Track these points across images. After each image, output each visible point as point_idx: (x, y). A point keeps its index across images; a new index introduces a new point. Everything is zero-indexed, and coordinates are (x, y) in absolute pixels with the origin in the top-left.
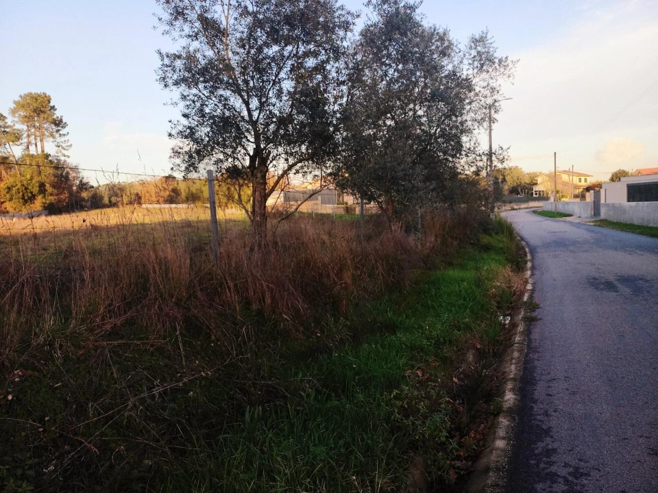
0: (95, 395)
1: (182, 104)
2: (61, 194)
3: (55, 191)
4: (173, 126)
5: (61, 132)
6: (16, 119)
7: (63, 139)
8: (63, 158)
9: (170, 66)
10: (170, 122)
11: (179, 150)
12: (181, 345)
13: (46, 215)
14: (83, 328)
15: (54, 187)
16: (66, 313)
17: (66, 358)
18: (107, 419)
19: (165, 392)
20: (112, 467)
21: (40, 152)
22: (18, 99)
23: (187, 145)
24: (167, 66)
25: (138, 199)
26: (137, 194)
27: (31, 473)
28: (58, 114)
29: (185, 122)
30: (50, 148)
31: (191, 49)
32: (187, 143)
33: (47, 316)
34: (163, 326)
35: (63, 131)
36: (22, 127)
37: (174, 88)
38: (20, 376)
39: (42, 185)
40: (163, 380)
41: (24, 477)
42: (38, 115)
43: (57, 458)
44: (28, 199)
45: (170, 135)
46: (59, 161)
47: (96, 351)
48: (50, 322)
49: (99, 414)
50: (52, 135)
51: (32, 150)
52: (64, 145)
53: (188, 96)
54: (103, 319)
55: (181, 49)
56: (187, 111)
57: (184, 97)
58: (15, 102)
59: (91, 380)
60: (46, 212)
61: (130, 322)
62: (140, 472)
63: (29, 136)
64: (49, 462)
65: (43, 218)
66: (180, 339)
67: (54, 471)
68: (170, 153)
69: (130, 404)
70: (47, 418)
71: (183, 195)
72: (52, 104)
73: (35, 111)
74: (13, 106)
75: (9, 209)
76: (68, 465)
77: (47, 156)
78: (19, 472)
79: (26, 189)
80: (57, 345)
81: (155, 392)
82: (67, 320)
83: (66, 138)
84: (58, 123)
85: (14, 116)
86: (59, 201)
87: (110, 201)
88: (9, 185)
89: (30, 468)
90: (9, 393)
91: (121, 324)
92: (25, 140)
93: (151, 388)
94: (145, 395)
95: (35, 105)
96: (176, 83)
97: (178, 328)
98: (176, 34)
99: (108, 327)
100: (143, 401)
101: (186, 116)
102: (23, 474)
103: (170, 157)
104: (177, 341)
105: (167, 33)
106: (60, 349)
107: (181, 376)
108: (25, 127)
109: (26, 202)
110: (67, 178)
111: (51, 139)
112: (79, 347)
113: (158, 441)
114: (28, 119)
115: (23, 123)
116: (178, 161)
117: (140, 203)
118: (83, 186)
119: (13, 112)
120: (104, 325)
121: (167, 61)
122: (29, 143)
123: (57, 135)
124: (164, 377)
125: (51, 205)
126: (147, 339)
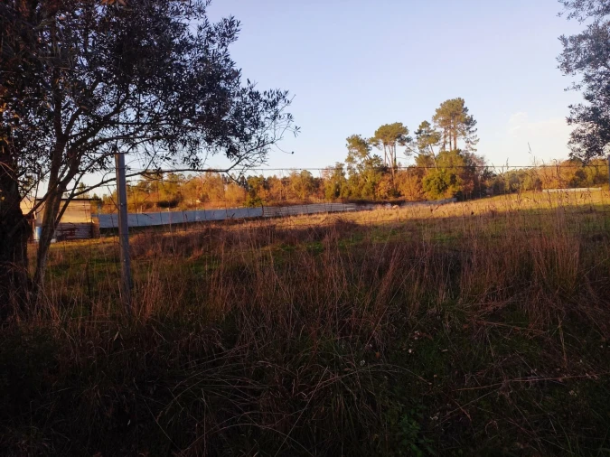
0: (474, 366)
1: (586, 86)
2: (468, 183)
3: (463, 181)
4: (574, 111)
5: (471, 130)
6: (437, 124)
7: (472, 135)
8: (471, 152)
9: (574, 49)
10: (571, 107)
11: (582, 134)
12: (562, 339)
13: (455, 202)
14: (469, 306)
15: (462, 177)
16: (455, 291)
17: (453, 329)
18: (483, 392)
19: (541, 384)
20: (484, 436)
21: (453, 149)
22: (439, 107)
23: (589, 128)
24: (571, 50)
25: (538, 185)
26: (538, 180)
27: (421, 416)
28: (469, 114)
29: (588, 104)
30: (461, 144)
31: (600, 25)
32: (590, 125)
33: (440, 292)
34: (544, 316)
35: (473, 129)
36: (440, 130)
37: (577, 71)
38: (418, 336)
39: (453, 177)
40: (541, 370)
41: (415, 417)
42: (454, 118)
43: (440, 411)
44: (442, 188)
45: (570, 120)
46: (468, 154)
47: (478, 328)
48: (443, 297)
49: (477, 385)
50: (464, 134)
51: (448, 148)
52: (472, 140)
53: (594, 76)
54: (486, 301)
55: (587, 28)
56: (591, 92)
57: (588, 79)
58: (437, 110)
59: (471, 353)
60: (455, 199)
61: (512, 307)
62: (510, 451)
63: (445, 137)
64: (435, 413)
65: (453, 205)
66: (561, 333)
67: (438, 421)
68: (569, 138)
69: (504, 385)
70: (435, 376)
71: (590, 178)
72: (464, 107)
73: (451, 115)
74: (435, 113)
75: (429, 198)
76: (449, 420)
77: (459, 151)
78: (413, 412)
79: (441, 180)
80: (446, 317)
81: (530, 380)
82: (456, 297)
83: (475, 134)
84: (470, 122)
85: (435, 122)
86: (466, 190)
87: (511, 188)
88: (429, 178)
89: (421, 412)
90: (410, 348)
91: (503, 308)
92: (442, 140)
93: (527, 375)
94: (519, 380)
95: (452, 110)
96: (580, 66)
97: (560, 322)
98: (583, 14)
99: (491, 308)
100: (516, 386)
101: (589, 98)
102: (414, 415)
103: (570, 142)
104: (557, 335)
105: (574, 15)
106: (449, 320)
107: (560, 371)
108: (443, 130)
109: (440, 191)
110: (473, 168)
111: (463, 137)
112: (464, 322)
113: (529, 429)
114: (445, 123)
115: (441, 126)
116: (578, 146)
117: (540, 189)
118: (487, 175)
119: (435, 118)
120: (487, 306)
121: (570, 45)
122: (445, 142)
123: (467, 133)
124: (542, 367)
125: (460, 192)
126: (527, 326)
